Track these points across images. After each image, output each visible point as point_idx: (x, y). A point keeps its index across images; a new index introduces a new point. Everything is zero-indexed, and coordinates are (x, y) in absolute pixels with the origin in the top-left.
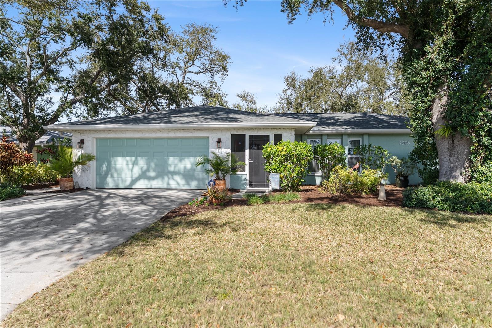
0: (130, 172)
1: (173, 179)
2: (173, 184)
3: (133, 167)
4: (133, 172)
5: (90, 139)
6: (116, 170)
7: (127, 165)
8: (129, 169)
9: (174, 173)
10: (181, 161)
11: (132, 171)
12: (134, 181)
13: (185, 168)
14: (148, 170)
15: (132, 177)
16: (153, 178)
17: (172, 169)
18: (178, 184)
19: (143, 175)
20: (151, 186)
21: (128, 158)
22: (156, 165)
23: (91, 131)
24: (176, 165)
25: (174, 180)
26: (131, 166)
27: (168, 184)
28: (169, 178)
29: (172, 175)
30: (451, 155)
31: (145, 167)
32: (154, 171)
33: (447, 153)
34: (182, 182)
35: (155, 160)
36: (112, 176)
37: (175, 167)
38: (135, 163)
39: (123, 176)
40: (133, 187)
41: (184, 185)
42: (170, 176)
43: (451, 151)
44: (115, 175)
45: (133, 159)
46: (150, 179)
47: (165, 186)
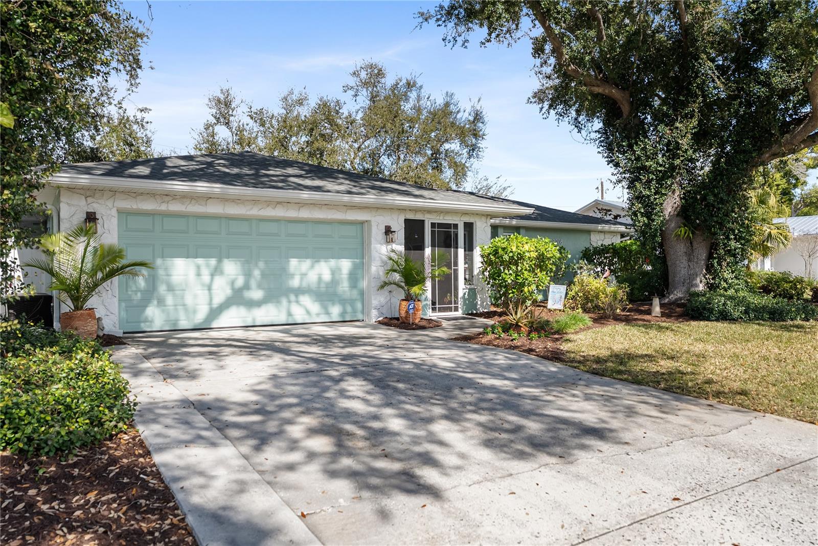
0: (207, 292)
1: (297, 302)
2: (299, 315)
3: (212, 280)
4: (213, 291)
5: (114, 212)
6: (171, 288)
7: (199, 274)
8: (203, 285)
9: (299, 292)
10: (312, 267)
11: (210, 288)
12: (215, 313)
13: (320, 279)
14: (247, 287)
15: (210, 303)
16: (258, 304)
17: (295, 282)
18: (308, 312)
19: (237, 298)
20: (254, 320)
21: (200, 261)
22: (263, 275)
23: (114, 192)
24: (303, 275)
25: (300, 305)
26: (206, 278)
27: (290, 314)
28: (290, 302)
29: (297, 296)
30: (689, 260)
31: (240, 282)
32: (260, 286)
33: (685, 258)
34: (315, 308)
35: (261, 264)
36: (161, 302)
37: (302, 279)
38: (217, 271)
39: (189, 300)
40: (214, 325)
41: (318, 315)
42: (292, 297)
43: (690, 255)
44: (170, 300)
45: (213, 262)
46: (251, 304)
47: (283, 319)
